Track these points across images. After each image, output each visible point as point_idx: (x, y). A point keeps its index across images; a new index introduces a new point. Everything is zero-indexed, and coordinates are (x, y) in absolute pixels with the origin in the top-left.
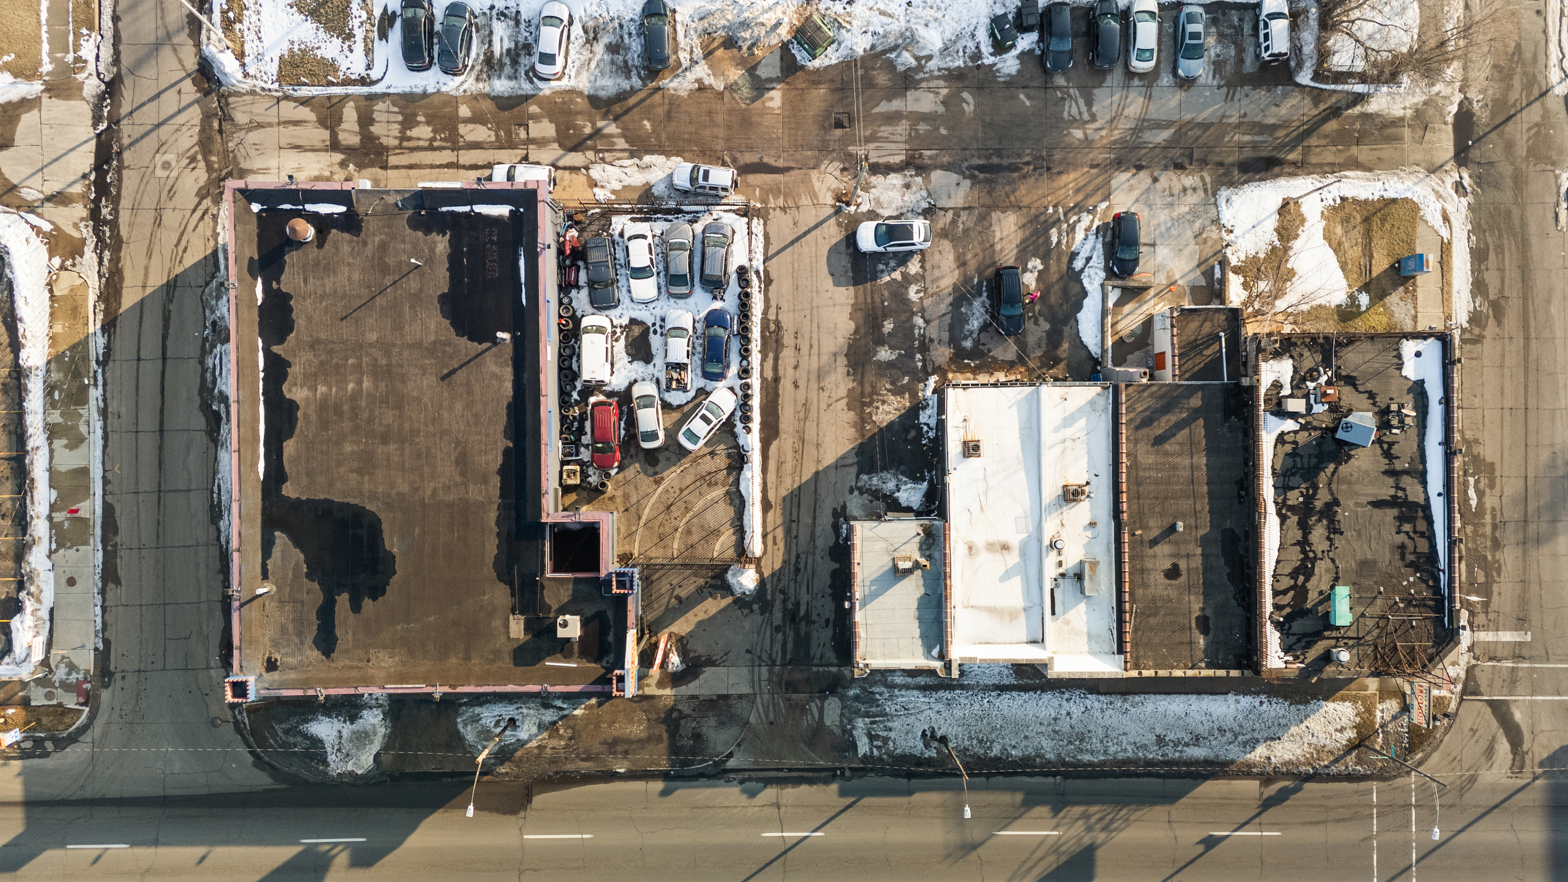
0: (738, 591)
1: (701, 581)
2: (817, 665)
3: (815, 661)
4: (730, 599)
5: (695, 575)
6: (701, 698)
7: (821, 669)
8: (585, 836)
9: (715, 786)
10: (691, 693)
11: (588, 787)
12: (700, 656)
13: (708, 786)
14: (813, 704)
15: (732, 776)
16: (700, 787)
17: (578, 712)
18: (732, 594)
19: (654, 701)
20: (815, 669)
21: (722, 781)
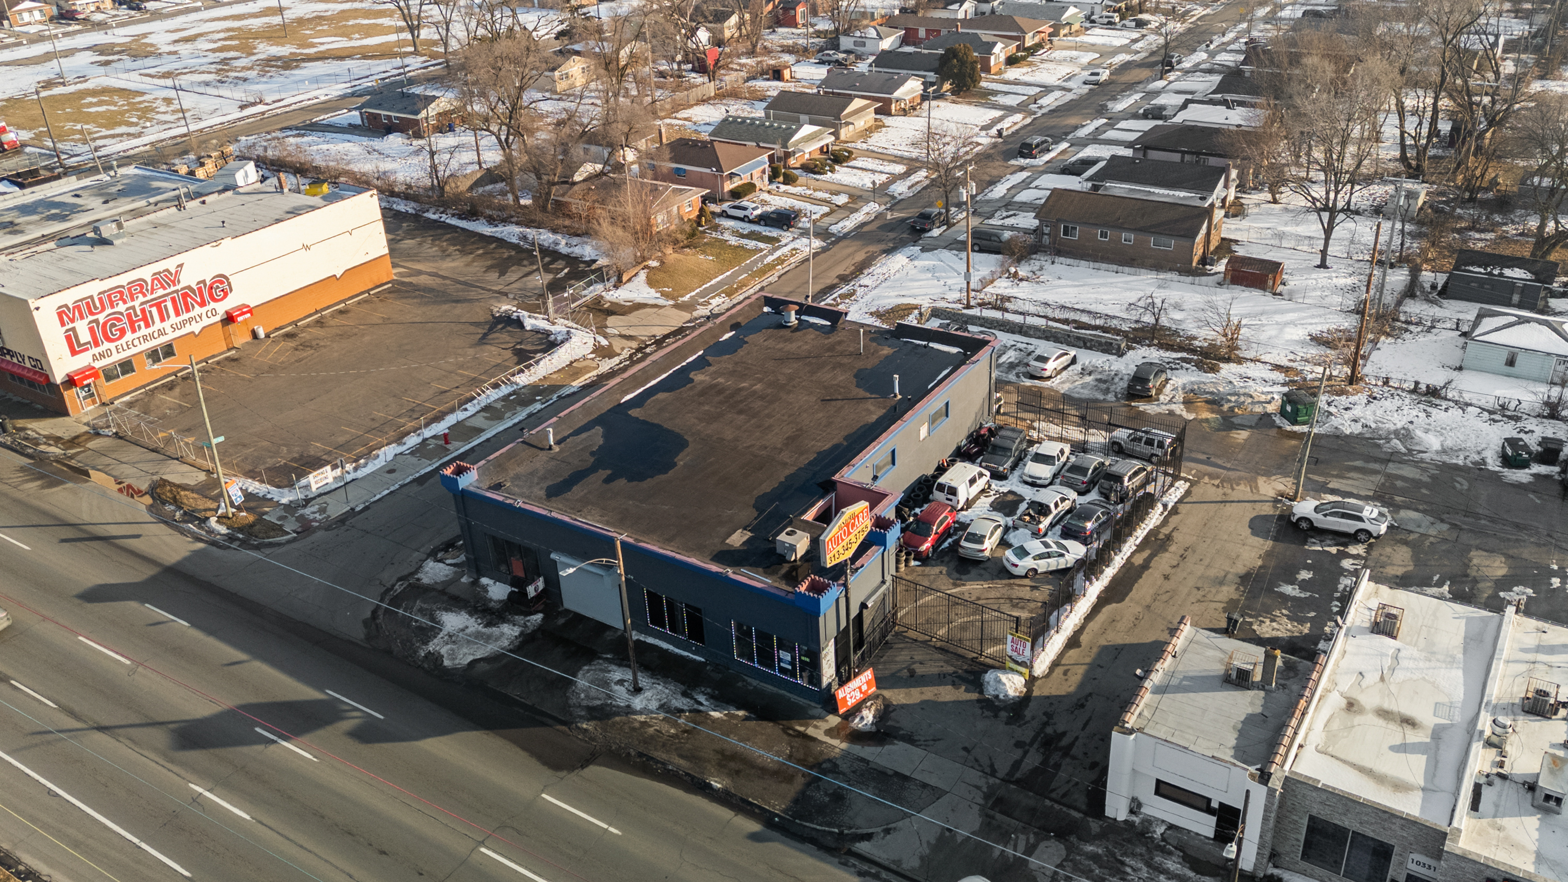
0: (990, 691)
1: (950, 669)
2: (1051, 800)
3: (1054, 795)
4: (974, 696)
5: (946, 662)
6: (871, 765)
7: (1056, 806)
8: (612, 829)
9: (822, 860)
10: (862, 755)
11: (662, 785)
12: (900, 729)
13: (812, 855)
14: (1022, 837)
15: (853, 861)
16: (802, 851)
17: (715, 714)
18: (981, 692)
19: (812, 744)
20: (1048, 803)
21: (837, 860)
